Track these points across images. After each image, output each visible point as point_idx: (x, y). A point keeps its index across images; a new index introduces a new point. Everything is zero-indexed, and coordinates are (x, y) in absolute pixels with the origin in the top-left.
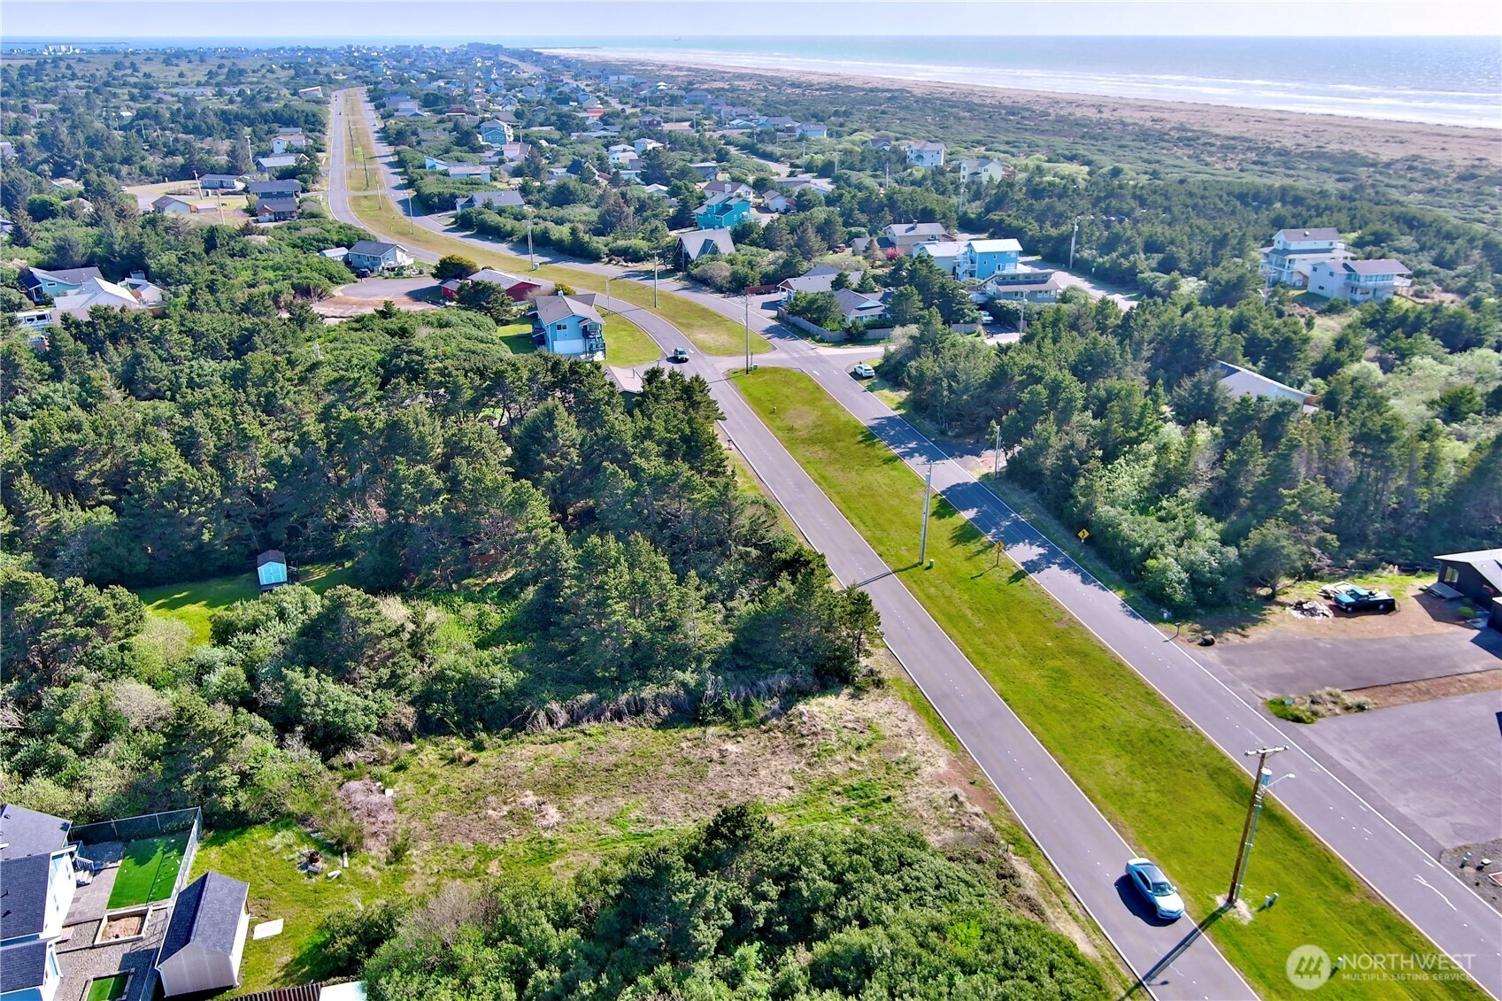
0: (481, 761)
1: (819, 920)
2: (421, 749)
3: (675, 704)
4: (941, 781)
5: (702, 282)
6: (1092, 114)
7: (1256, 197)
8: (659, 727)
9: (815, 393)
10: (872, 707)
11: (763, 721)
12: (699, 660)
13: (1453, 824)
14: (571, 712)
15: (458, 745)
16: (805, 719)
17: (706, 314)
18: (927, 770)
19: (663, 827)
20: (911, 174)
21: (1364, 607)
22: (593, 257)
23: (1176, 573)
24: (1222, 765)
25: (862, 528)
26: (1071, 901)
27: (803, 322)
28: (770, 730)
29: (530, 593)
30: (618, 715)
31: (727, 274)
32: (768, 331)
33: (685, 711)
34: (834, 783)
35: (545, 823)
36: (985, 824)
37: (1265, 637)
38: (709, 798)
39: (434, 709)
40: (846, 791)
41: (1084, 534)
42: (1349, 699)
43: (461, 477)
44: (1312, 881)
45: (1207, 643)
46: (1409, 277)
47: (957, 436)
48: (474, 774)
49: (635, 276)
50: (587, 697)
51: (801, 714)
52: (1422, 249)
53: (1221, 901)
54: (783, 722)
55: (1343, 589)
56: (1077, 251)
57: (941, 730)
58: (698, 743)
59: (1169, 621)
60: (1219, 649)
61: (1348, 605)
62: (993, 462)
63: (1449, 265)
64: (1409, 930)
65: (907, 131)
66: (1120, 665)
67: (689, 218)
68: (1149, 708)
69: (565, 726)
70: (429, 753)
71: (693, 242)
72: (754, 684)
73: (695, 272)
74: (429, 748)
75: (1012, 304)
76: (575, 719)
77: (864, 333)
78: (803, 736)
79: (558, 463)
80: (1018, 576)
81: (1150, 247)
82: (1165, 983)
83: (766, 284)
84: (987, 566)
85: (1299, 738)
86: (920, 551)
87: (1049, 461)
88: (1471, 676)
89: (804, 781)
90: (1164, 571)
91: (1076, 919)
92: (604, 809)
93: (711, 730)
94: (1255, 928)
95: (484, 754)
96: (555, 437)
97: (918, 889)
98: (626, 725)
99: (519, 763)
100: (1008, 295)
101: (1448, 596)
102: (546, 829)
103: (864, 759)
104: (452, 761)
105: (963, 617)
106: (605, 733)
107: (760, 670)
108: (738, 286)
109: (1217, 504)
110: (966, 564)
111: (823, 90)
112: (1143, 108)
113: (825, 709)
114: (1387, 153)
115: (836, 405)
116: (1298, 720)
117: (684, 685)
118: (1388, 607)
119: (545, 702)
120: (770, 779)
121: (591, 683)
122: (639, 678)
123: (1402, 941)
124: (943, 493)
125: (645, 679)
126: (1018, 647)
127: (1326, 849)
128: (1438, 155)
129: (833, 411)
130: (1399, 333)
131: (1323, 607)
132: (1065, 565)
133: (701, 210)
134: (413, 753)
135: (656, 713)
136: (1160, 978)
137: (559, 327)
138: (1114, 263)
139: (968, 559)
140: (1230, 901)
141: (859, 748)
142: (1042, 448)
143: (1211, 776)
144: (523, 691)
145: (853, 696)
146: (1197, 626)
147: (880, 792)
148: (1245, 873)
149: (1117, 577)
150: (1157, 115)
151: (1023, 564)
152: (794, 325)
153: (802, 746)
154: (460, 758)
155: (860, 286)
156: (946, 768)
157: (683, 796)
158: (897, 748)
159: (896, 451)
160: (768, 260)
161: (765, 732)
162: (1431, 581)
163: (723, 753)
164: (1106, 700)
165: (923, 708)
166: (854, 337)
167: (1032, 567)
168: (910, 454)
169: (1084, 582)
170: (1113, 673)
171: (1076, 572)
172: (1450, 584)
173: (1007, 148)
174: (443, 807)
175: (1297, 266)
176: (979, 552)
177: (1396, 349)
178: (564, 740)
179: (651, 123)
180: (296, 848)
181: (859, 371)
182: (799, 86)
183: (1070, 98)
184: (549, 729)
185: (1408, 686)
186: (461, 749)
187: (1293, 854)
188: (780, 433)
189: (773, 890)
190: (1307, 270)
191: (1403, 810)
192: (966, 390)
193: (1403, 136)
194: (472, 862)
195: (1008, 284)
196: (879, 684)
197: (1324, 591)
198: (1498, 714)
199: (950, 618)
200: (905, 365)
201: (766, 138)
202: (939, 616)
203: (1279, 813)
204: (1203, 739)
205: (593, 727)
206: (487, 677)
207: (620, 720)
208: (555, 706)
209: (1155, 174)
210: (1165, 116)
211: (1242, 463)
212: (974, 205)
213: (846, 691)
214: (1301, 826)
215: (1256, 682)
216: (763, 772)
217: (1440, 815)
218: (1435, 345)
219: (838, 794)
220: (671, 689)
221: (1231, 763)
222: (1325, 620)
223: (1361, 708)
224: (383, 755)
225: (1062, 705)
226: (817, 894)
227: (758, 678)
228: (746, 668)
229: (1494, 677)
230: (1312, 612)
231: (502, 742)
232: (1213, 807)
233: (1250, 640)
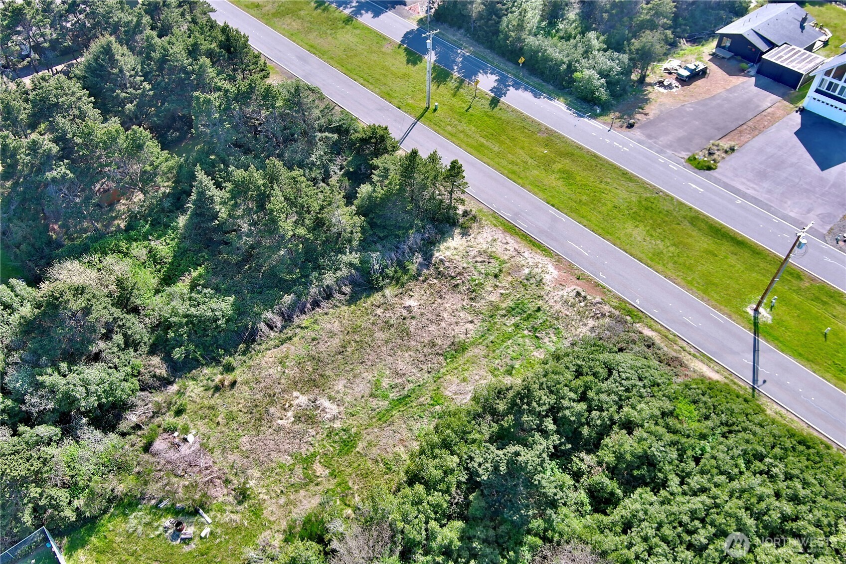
0: (239, 380)
2: (184, 387)
3: (352, 282)
4: (561, 284)
8: (350, 303)
10: (481, 239)
11: (418, 274)
13: (818, 216)
14: (281, 314)
15: (210, 373)
16: (447, 264)
18: (547, 278)
19: (412, 386)
21: (697, 75)
23: (597, 80)
24: (693, 214)
25: (370, 86)
28: (427, 279)
30: (316, 304)
33: (359, 285)
34: (498, 309)
35: (328, 416)
36: (610, 309)
37: (657, 112)
38: (425, 350)
39: (178, 354)
40: (509, 312)
41: (522, 60)
42: (725, 144)
43: (69, 136)
45: (631, 126)
48: (243, 393)
50: (288, 299)
51: (441, 261)
53: (751, 312)
54: (432, 270)
55: (677, 66)
57: (533, 243)
58: (385, 306)
59: (600, 115)
60: (639, 128)
61: (687, 77)
66: (596, 156)
68: (631, 184)
69: (284, 327)
70: (194, 388)
72: (398, 248)
74: (191, 385)
76: (287, 319)
78: (453, 278)
80: (494, 102)
82: (765, 382)
84: (469, 98)
85: (717, 182)
88: (769, 110)
89: (477, 313)
90: (588, 80)
91: (694, 356)
93: (387, 293)
94: (778, 322)
95: (237, 372)
96: (121, 71)
98: (326, 310)
99: (271, 371)
101: (728, 57)
102: (333, 420)
103: (505, 284)
104: (217, 389)
105: (482, 145)
106: (316, 322)
107: (397, 236)
110: (455, 100)
113: (453, 251)
116: (709, 168)
117: (351, 265)
118: (704, 72)
119: (260, 314)
120: (454, 320)
121: (285, 287)
122: (316, 270)
124: (403, 42)
125: (321, 269)
126: (530, 161)
127: (776, 256)
131: (675, 83)
132: (517, 86)
134: (180, 393)
135: (341, 292)
136: (760, 382)
139: (454, 95)
140: (757, 311)
141: (496, 276)
143: (692, 224)
144: (239, 312)
145: (463, 235)
146: (619, 115)
147: (530, 306)
149: (551, 87)
151: (491, 91)
153: (457, 286)
154: (222, 384)
156: (557, 273)
157: (406, 355)
158: (519, 268)
159: (347, 11)
161: (424, 281)
162: (712, 48)
163: (408, 309)
164: (603, 186)
165: (511, 229)
167: (498, 93)
168: (358, 11)
169: (535, 96)
170: (595, 163)
172: (724, 48)
174: (241, 433)
176: (458, 88)
178: (290, 339)
180: (156, 524)
184: (272, 334)
185: (745, 127)
186: (220, 377)
187: (762, 265)
188: (252, 11)
191: (792, 214)
194: (300, 472)
196: (474, 218)
197: (666, 69)
198: (796, 133)
199: (476, 149)
202: (469, 149)
203: (740, 239)
204: (672, 198)
205: (304, 320)
207: (319, 306)
208: (269, 315)
213: (457, 232)
214: (756, 244)
215: (670, 146)
216: (445, 315)
217: (808, 212)
219: (504, 316)
220: (344, 272)
221: (696, 211)
222: (680, 91)
223: (732, 149)
224: (158, 404)
225: (584, 198)
226: (579, 415)
227: (399, 242)
228: (386, 237)
229: (778, 108)
230: (670, 87)
231: (244, 358)
232: (706, 246)
233: (651, 117)
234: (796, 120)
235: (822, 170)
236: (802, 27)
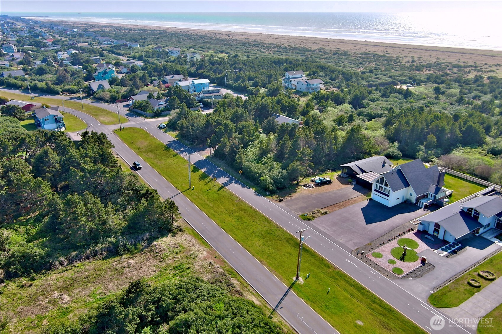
0: (34, 284)
1: (170, 314)
2: (8, 284)
3: (109, 250)
4: (205, 259)
5: (100, 99)
6: (227, 37)
7: (279, 62)
8: (103, 259)
9: (146, 135)
10: (179, 238)
11: (142, 250)
12: (116, 233)
13: (354, 243)
14: (69, 260)
15: (24, 280)
16: (157, 247)
17: (103, 111)
18: (200, 256)
19: (110, 294)
20: (170, 59)
21: (324, 183)
22: (56, 93)
23: (269, 180)
24: (290, 237)
25: (169, 179)
26: (251, 289)
27: (138, 111)
28: (145, 253)
29: (46, 219)
30: (88, 258)
31: (109, 96)
32: (127, 115)
33: (113, 252)
34: (170, 266)
35: (64, 302)
36: (221, 270)
37: (297, 196)
38: (126, 280)
39: (12, 269)
40: (174, 268)
41: (241, 172)
42: (322, 211)
43: (12, 179)
44: (319, 267)
45: (281, 201)
46: (324, 84)
47: (197, 145)
48: (33, 289)
49: (73, 99)
50: (75, 253)
51: (155, 245)
52: (326, 75)
53: (294, 279)
54: (149, 249)
55: (317, 178)
56: (227, 82)
57: (203, 242)
58: (119, 262)
59: (269, 195)
60: (284, 202)
61: (319, 183)
62: (209, 152)
63: (334, 80)
64: (346, 276)
65: (167, 44)
66: (256, 211)
67: (92, 77)
68: (267, 223)
69: (67, 265)
70: (12, 285)
71: (94, 85)
72: (137, 238)
73: (97, 96)
74: (12, 284)
75: (209, 100)
76: (70, 262)
77: (161, 113)
78: (157, 253)
79: (51, 170)
80: (222, 188)
81: (250, 79)
82: (282, 308)
83: (124, 98)
84: (212, 186)
85: (310, 225)
86: (189, 184)
87: (227, 150)
88: (354, 199)
89: (159, 268)
90: (266, 180)
91: (253, 294)
92: (87, 292)
93: (123, 257)
94: (306, 285)
95: (35, 281)
96: (49, 160)
97: (202, 296)
98: (91, 261)
99: (50, 282)
100: (207, 97)
101: (345, 177)
102: (64, 304)
103: (179, 256)
104: (22, 286)
105: (206, 204)
106: (83, 265)
107: (139, 233)
108: (113, 100)
109: (279, 158)
110: (205, 186)
111: (136, 31)
112: (242, 35)
113: (164, 242)
114: (314, 47)
115: (154, 138)
116: (309, 220)
117: (111, 242)
118: (330, 182)
119: (58, 258)
120: (147, 270)
121: (75, 248)
122: (94, 243)
123: (344, 279)
124: (194, 164)
125: (96, 243)
126: (225, 211)
127: (322, 257)
128: (327, 48)
129: (153, 140)
130: (323, 101)
131: (312, 185)
132: (236, 183)
133: (96, 74)
134: (5, 286)
135: (102, 254)
136: (280, 307)
137: (46, 120)
138: (239, 84)
139: (206, 184)
140: (297, 278)
141: (177, 253)
142: (224, 146)
143: (287, 241)
144: (48, 255)
145: (172, 236)
146: (277, 196)
147: (185, 266)
148: (300, 269)
149: (252, 184)
150: (246, 37)
151: (223, 184)
152: (136, 112)
153: (157, 256)
154: (25, 285)
155: (158, 97)
156: (206, 254)
157: (116, 282)
158: (190, 251)
159: (177, 152)
160: (123, 90)
161: (143, 254)
162: (340, 173)
163: (129, 264)
164: (254, 223)
165: (197, 236)
166: (157, 115)
167: (226, 184)
168: (182, 152)
169: (242, 187)
170: (254, 214)
171: (239, 184)
172: (345, 173)
173: (201, 49)
174: (21, 304)
175: (293, 83)
176: (208, 182)
177: (323, 106)
178: (67, 270)
179: (73, 44)
181: (161, 126)
182: (127, 30)
183: (219, 32)
184: (61, 267)
185: (338, 204)
186: (25, 281)
187: (313, 260)
188: (135, 150)
189: (153, 307)
190: (296, 84)
191: (341, 241)
192: (198, 129)
193: (317, 42)
194: (36, 322)
195: (207, 93)
196: (181, 230)
197: (312, 180)
198: (362, 209)
199: (202, 205)
200: (176, 123)
201: (117, 48)
202: (198, 205)
203: (307, 249)
204: (284, 230)
205: (78, 264)
206: (33, 253)
207: (89, 259)
208: (62, 259)
209: (248, 56)
210: (249, 37)
211: (284, 144)
212: (192, 68)
213: (170, 235)
214: (314, 251)
215: (296, 210)
216: (144, 268)
217: (350, 241)
218: (333, 104)
219: (171, 270)
220: (107, 245)
221: (292, 236)
222: (313, 189)
223: (326, 213)
225: (240, 227)
226: (168, 305)
227: (138, 236)
228: (133, 233)
229: (359, 198)
230: (309, 187)
231: (42, 276)
232: (289, 250)
233: (293, 198)
234: (366, 203)
235: (367, 224)
236: (383, 166)
